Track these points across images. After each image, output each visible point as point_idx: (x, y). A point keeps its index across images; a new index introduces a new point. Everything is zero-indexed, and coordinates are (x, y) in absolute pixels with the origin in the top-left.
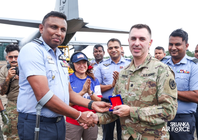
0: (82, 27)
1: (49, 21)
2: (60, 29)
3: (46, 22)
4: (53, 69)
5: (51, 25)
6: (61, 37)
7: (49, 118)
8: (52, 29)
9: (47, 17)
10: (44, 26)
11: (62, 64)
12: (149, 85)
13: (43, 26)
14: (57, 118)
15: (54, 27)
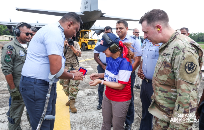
0: (101, 17)
12: (164, 65)
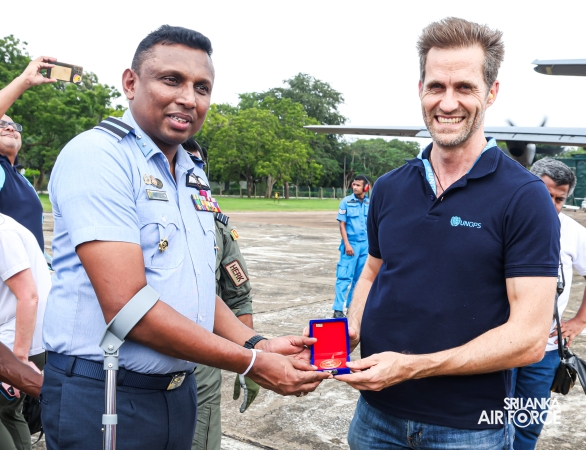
1: (156, 59)
2: (190, 84)
3: (146, 62)
4: (164, 220)
5: (160, 74)
6: (195, 111)
7: (144, 374)
8: (166, 86)
9: (149, 47)
10: (139, 74)
11: (198, 203)
13: (137, 76)
14: (170, 377)
15: (170, 80)
